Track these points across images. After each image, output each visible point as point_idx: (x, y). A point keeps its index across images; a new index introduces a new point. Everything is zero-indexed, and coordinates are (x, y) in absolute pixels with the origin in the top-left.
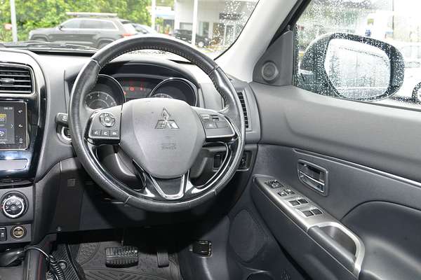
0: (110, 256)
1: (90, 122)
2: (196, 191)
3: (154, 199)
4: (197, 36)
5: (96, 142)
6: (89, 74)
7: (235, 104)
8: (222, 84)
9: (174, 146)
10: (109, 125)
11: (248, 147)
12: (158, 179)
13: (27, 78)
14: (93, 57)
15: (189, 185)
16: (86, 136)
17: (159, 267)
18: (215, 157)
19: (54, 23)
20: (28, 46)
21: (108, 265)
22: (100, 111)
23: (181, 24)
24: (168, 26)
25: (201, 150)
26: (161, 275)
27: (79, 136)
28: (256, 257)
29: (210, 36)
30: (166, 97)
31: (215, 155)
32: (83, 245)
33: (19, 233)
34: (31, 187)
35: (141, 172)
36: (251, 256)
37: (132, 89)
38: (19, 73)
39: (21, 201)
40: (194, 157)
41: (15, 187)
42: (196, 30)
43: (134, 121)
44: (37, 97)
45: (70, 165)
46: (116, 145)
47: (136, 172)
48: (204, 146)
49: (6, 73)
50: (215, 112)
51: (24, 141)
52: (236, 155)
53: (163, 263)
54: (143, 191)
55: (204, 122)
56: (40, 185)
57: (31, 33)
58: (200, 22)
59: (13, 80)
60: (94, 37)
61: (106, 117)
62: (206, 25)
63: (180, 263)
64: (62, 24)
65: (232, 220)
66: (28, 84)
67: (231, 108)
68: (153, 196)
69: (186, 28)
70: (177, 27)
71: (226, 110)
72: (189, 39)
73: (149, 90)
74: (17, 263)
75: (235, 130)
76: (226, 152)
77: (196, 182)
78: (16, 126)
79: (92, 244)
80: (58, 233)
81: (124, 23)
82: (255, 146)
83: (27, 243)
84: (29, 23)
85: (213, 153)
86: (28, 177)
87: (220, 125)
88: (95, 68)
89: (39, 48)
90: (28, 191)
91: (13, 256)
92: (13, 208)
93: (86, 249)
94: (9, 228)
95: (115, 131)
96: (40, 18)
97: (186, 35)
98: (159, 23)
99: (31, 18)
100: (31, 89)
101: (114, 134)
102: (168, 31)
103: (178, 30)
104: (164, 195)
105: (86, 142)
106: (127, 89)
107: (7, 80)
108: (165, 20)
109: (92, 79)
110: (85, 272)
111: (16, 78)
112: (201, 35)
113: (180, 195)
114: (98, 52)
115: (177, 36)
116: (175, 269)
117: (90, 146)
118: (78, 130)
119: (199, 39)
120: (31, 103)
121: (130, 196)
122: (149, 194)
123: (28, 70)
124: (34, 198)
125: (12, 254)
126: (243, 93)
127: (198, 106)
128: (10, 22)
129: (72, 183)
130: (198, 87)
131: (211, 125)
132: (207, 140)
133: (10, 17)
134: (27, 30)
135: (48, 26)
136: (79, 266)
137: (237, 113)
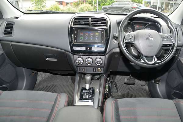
0: (126, 81)
1: (125, 37)
2: (158, 61)
3: (144, 63)
4: (159, 7)
5: (126, 43)
6: (125, 21)
7: (174, 32)
8: (170, 25)
9: (152, 46)
10: (131, 38)
11: (178, 48)
12: (145, 57)
13: (105, 22)
14: (127, 15)
15: (156, 59)
16: (123, 41)
17: (142, 86)
18: (165, 51)
19: (110, 4)
20: (104, 12)
21: (125, 83)
22: (128, 33)
23: (153, 3)
24: (148, 4)
25: (161, 48)
26: (142, 89)
27: (121, 41)
28: (177, 87)
29: (164, 7)
30: (149, 29)
31: (165, 50)
32: (117, 76)
33: (100, 70)
34: (104, 56)
35: (140, 54)
36: (175, 86)
37: (138, 26)
38: (103, 21)
39: (101, 60)
40: (159, 50)
41: (99, 56)
42: (159, 5)
43: (139, 37)
44: (108, 28)
45: (118, 50)
46: (132, 44)
47: (138, 53)
48: (162, 47)
49: (99, 20)
50: (167, 35)
51: (103, 42)
52: (174, 51)
53: (143, 85)
54: (140, 60)
55: (163, 38)
56: (107, 56)
57: (103, 7)
58: (160, 2)
59: (101, 23)
60: (123, 8)
61: (130, 35)
62: (163, 3)
63: (149, 85)
64: (112, 4)
65: (169, 73)
66: (105, 24)
67: (173, 33)
68: (143, 62)
69: (155, 4)
70: (152, 4)
71: (171, 34)
72: (156, 8)
73: (144, 27)
74: (98, 79)
75: (174, 41)
76: (170, 49)
77: (158, 58)
78: (101, 37)
79: (120, 76)
80: (111, 71)
81: (133, 3)
82: (180, 48)
83: (102, 74)
84: (102, 4)
85: (164, 49)
86: (103, 53)
87: (168, 39)
88: (127, 19)
89: (108, 12)
90: (103, 57)
91: (97, 77)
92: (99, 62)
93: (118, 77)
94: (97, 68)
95: (133, 40)
96: (106, 2)
97: (155, 7)
98: (145, 3)
99: (103, 2)
100: (106, 26)
101: (132, 41)
102: (149, 6)
103: (152, 5)
104: (147, 62)
105: (123, 43)
106: (136, 26)
107: (99, 23)
108: (147, 2)
109: (126, 23)
110: (117, 85)
111: (102, 22)
112: (160, 7)
113: (153, 62)
114: (129, 14)
115: (152, 7)
116: (147, 87)
117: (124, 44)
118: (121, 39)
119: (159, 8)
120: (106, 30)
121: (136, 61)
122: (142, 61)
123: (105, 19)
124: (105, 59)
125: (97, 76)
126: (177, 28)
127: (160, 33)
128: (96, 4)
129: (117, 56)
130: (161, 26)
131: (165, 40)
132: (163, 44)
133: (96, 2)
134: (101, 6)
135: (108, 5)
136: (115, 82)
137: (175, 35)
